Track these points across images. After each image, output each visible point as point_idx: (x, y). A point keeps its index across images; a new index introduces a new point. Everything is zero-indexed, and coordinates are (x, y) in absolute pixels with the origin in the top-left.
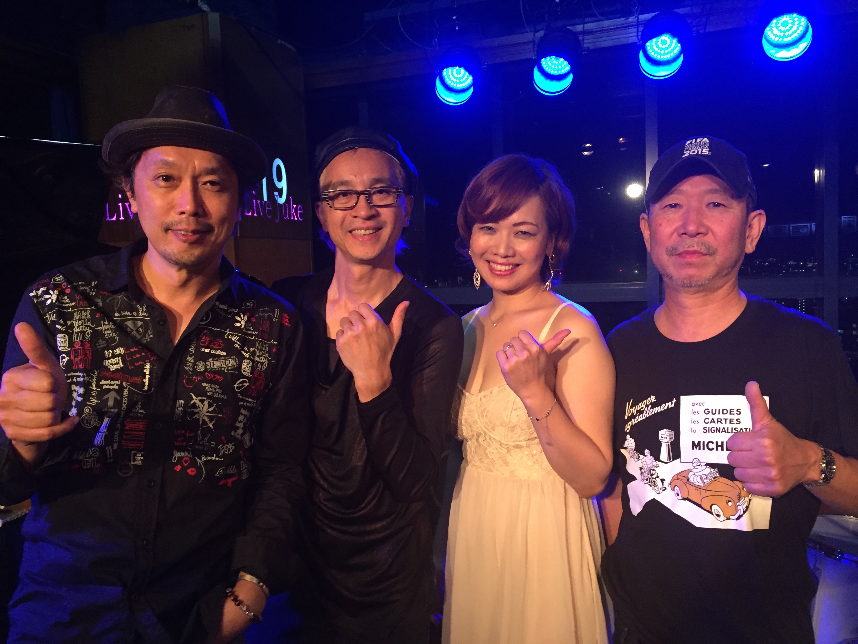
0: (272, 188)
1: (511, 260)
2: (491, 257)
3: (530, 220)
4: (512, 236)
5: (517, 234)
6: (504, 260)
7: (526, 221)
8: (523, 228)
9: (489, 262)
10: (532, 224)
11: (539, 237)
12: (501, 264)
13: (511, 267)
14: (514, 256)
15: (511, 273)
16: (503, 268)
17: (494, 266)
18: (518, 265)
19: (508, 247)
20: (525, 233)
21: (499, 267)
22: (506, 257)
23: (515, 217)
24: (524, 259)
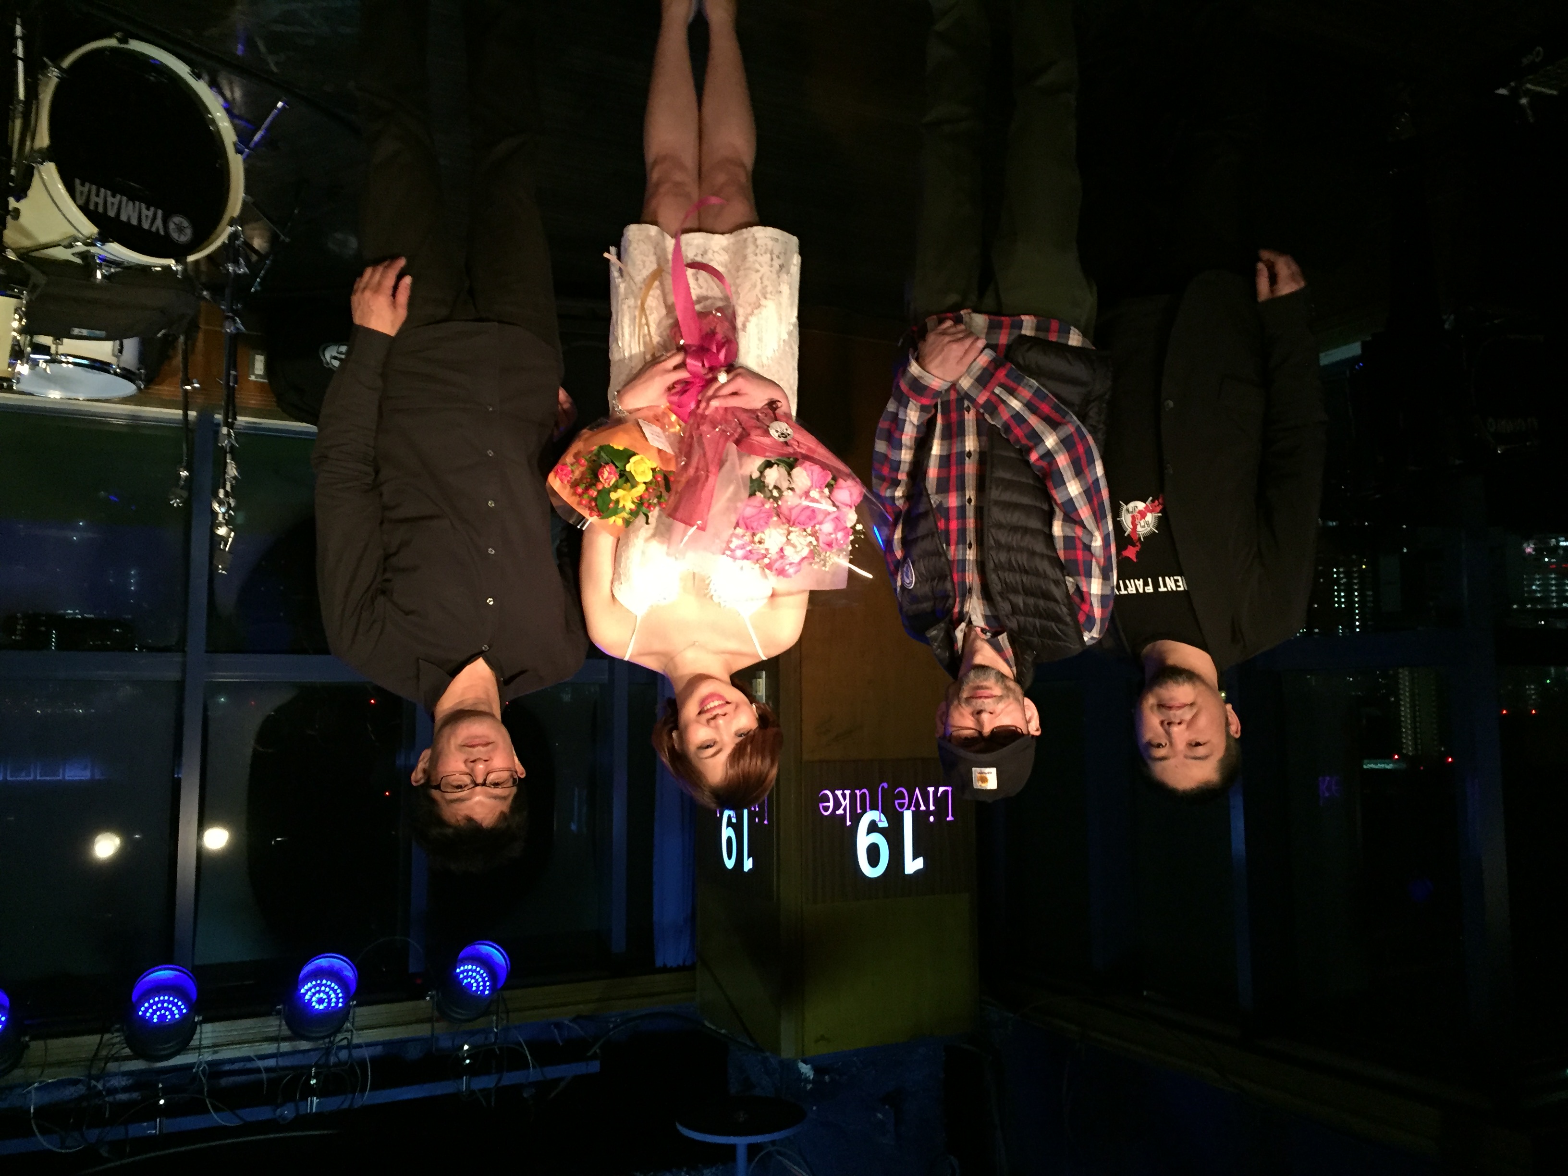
0: (737, 828)
1: (708, 716)
2: (728, 709)
3: (709, 761)
4: (718, 739)
5: (715, 743)
6: (714, 713)
7: (713, 758)
8: (711, 751)
9: (728, 703)
10: (706, 758)
11: (692, 748)
12: (715, 707)
13: (706, 709)
14: (708, 721)
15: (703, 701)
16: (712, 705)
17: (720, 702)
18: (700, 713)
19: (717, 728)
20: (708, 747)
21: (716, 703)
22: (715, 717)
23: (723, 757)
24: (698, 722)
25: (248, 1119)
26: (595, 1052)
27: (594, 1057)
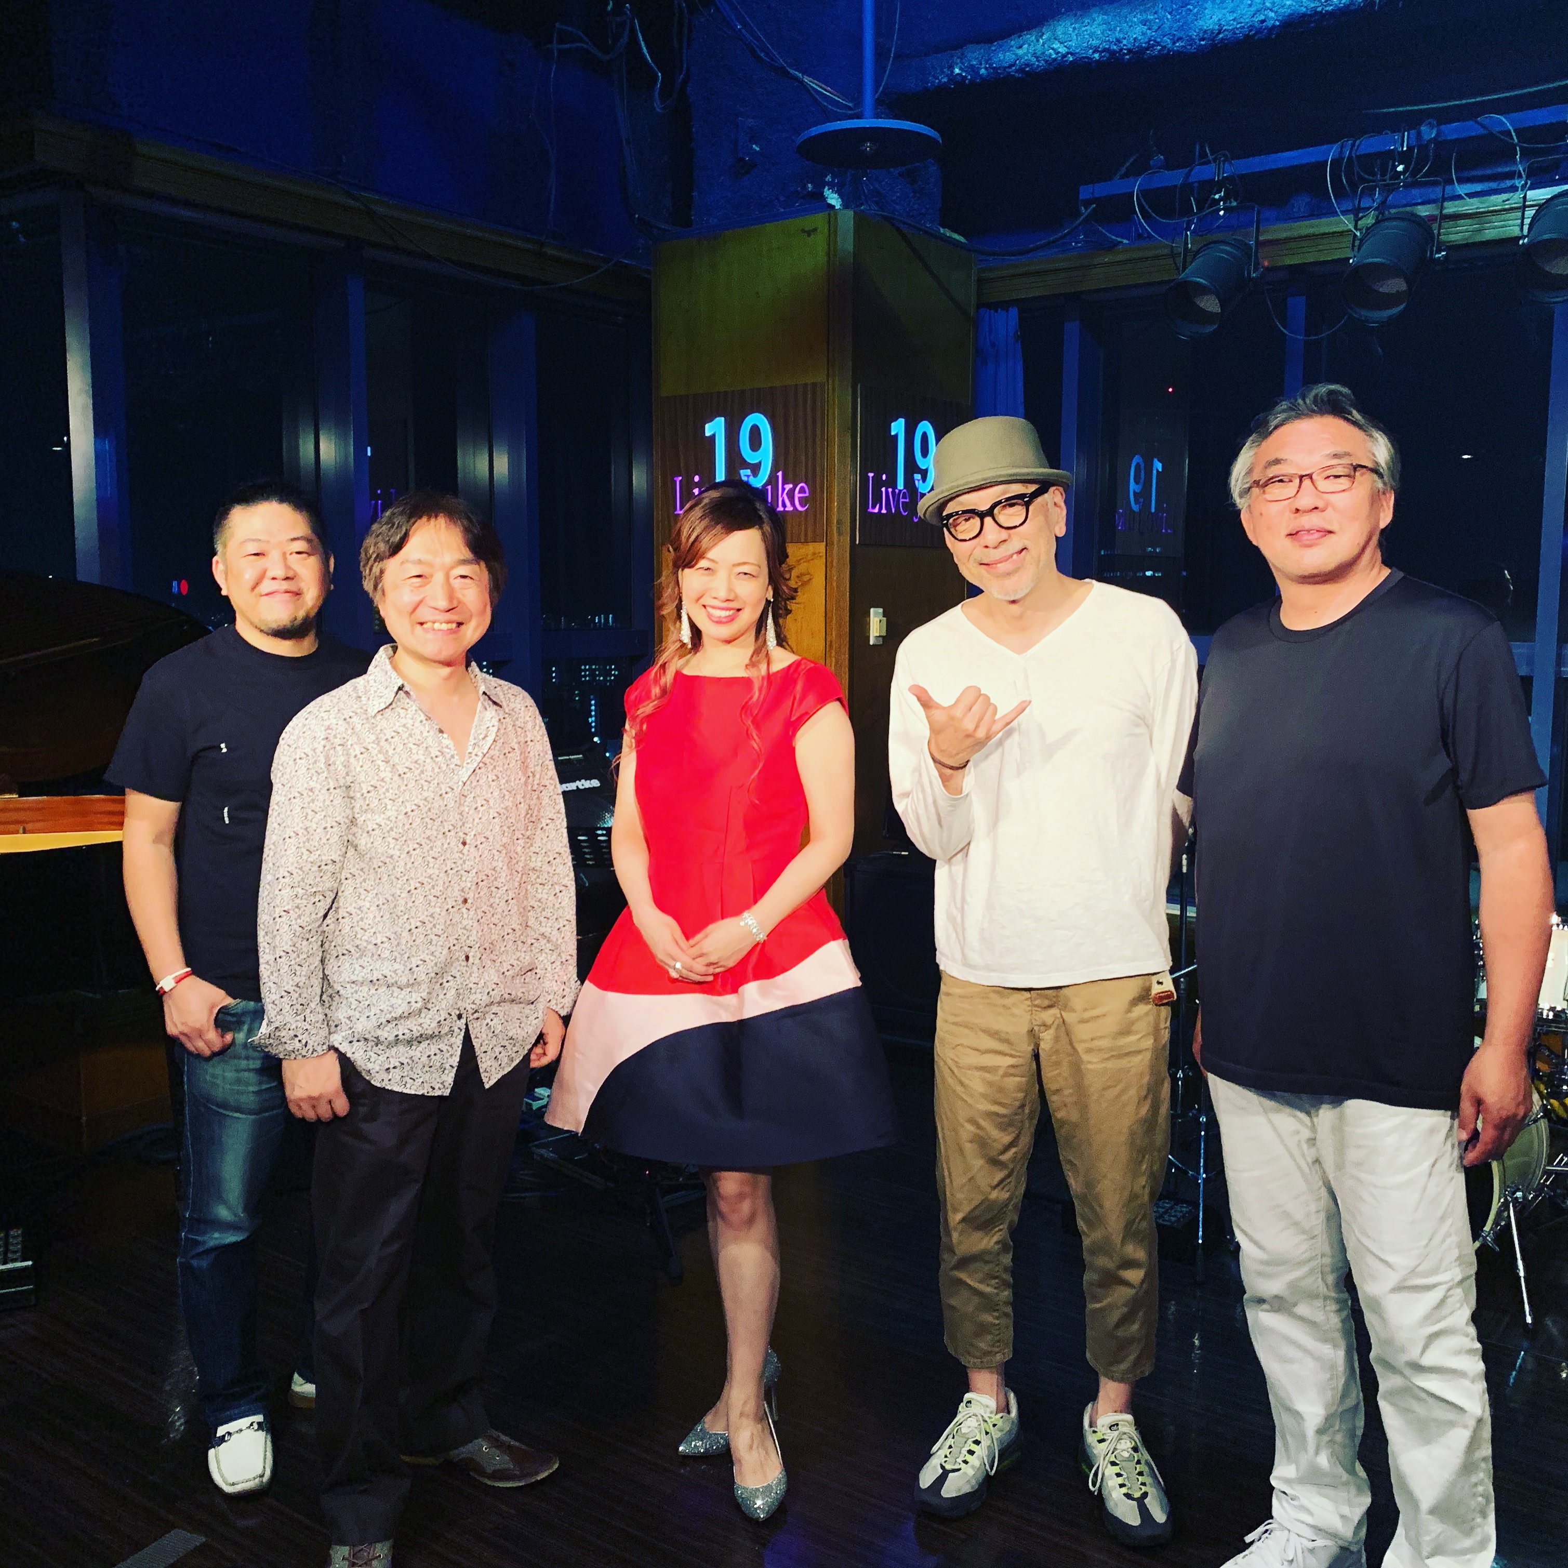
1: (733, 604)
5: (738, 575)
6: (724, 605)
11: (761, 579)
14: (735, 599)
18: (739, 610)
19: (729, 590)
20: (747, 574)
22: (727, 601)
25: (1471, 123)
26: (1086, 209)
27: (1087, 203)
